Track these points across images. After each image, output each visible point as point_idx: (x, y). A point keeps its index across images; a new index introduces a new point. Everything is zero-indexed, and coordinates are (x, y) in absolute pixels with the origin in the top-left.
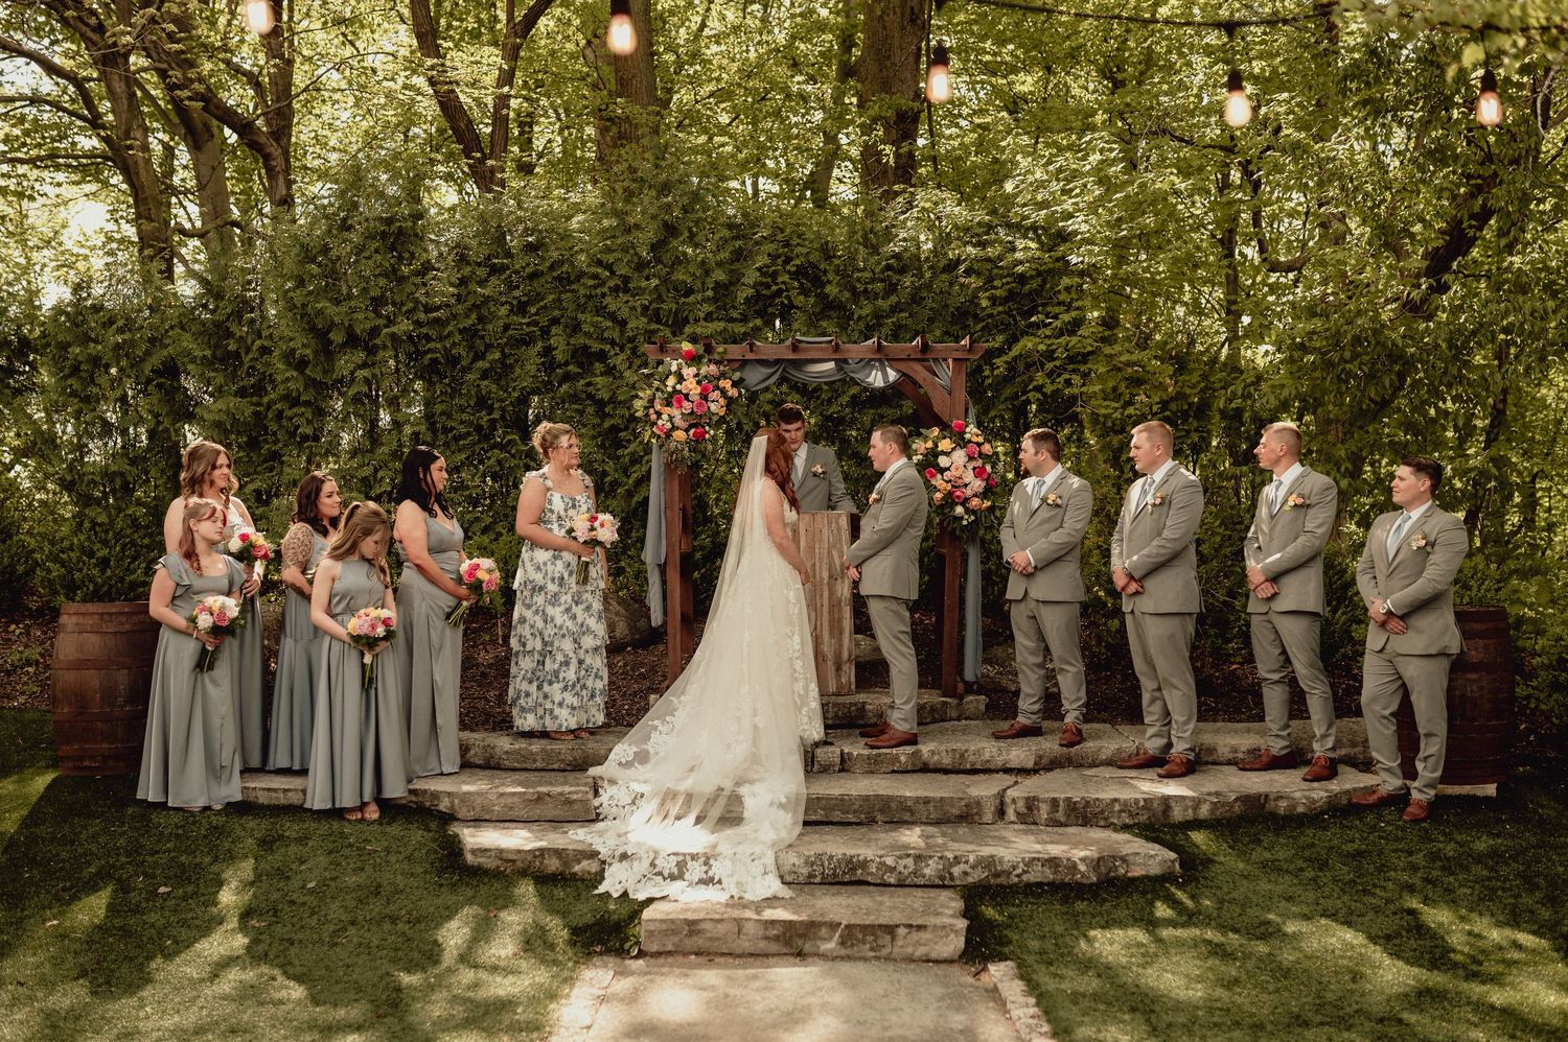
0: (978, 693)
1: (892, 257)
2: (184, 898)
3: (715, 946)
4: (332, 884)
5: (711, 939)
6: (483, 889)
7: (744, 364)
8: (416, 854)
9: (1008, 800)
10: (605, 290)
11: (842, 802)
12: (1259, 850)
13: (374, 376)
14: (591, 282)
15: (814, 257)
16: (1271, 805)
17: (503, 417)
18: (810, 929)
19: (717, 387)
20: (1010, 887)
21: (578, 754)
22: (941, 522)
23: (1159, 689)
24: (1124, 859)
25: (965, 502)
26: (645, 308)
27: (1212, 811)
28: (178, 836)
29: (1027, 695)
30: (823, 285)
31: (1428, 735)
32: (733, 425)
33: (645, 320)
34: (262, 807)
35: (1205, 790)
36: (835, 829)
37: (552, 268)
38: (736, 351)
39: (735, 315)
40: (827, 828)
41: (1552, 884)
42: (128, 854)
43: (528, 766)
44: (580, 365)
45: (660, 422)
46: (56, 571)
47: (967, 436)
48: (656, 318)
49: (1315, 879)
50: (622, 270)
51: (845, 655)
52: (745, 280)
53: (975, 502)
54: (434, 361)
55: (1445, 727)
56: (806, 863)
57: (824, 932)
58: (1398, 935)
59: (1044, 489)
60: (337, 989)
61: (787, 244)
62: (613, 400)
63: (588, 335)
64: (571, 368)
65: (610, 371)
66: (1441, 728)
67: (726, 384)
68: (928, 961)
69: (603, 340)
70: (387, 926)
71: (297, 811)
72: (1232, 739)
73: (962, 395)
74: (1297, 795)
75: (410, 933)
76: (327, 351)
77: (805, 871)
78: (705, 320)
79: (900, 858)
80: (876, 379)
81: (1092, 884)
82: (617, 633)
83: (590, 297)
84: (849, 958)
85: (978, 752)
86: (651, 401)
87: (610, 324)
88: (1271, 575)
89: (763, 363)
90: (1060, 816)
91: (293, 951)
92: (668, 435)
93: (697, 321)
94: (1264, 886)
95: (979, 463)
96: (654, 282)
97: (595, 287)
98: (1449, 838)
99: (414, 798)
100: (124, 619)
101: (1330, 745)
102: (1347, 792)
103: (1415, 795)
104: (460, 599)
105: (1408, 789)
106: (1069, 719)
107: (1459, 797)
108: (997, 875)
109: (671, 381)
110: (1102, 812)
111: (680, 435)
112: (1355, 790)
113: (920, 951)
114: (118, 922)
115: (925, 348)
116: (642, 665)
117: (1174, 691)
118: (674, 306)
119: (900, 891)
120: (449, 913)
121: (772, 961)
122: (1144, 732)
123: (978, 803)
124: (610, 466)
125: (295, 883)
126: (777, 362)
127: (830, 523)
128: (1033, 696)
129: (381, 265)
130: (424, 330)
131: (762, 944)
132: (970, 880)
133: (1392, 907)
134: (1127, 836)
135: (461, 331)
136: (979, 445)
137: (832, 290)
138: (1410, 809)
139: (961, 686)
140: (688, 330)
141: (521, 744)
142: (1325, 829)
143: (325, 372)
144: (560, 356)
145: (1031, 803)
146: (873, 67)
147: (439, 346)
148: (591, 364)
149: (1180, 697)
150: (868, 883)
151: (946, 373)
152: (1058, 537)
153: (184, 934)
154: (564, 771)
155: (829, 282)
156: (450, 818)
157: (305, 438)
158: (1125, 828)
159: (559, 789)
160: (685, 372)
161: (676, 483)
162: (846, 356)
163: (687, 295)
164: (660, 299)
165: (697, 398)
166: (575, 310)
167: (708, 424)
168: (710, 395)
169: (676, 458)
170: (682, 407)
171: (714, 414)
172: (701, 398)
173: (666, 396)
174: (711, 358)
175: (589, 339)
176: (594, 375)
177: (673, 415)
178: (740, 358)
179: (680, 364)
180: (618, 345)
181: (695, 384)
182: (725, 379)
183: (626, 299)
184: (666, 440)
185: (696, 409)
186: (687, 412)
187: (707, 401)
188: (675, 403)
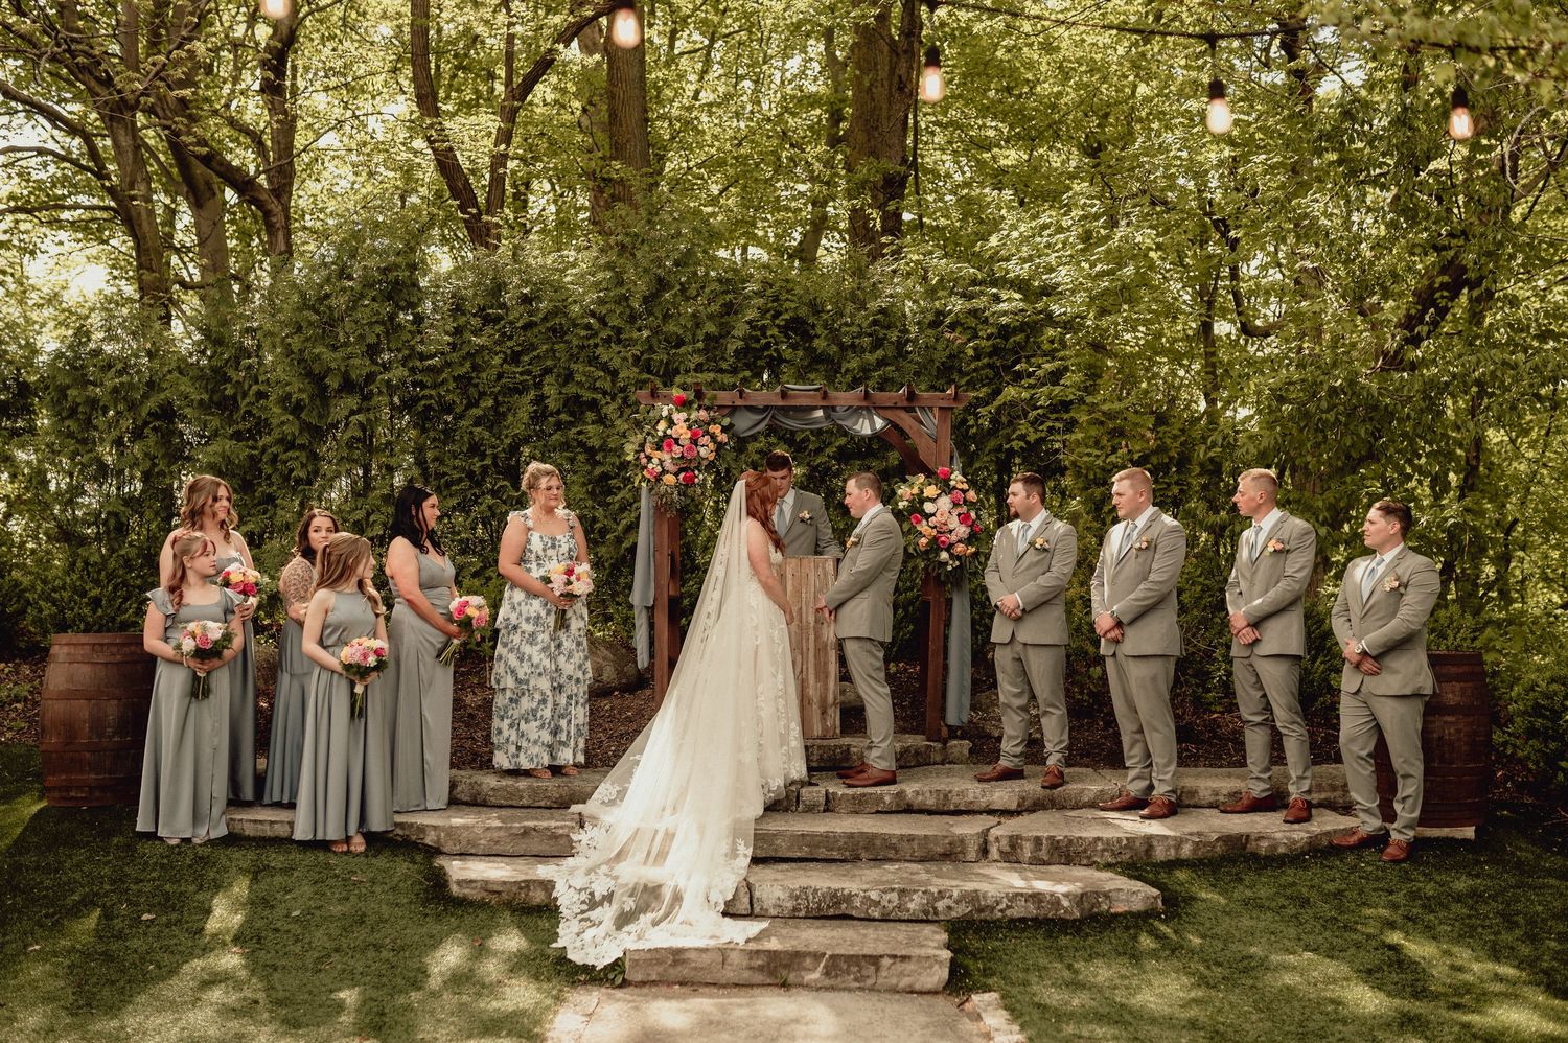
0: (962, 738)
1: (880, 312)
2: (168, 925)
3: (699, 976)
4: (317, 913)
5: (696, 968)
6: (468, 920)
7: (733, 409)
8: (401, 885)
9: (991, 839)
10: (598, 340)
11: (827, 839)
12: (1241, 888)
13: (368, 420)
14: (583, 333)
15: (803, 312)
16: (1252, 846)
17: (495, 464)
18: (794, 959)
19: (707, 432)
20: (994, 922)
21: (564, 792)
22: (926, 567)
23: (1141, 731)
24: (1107, 895)
25: (949, 547)
26: (637, 359)
27: (1194, 851)
28: (163, 866)
29: (1011, 738)
30: (811, 338)
31: (1405, 777)
32: (722, 469)
33: (636, 370)
34: (249, 839)
35: (1187, 830)
36: (819, 865)
37: (545, 319)
38: (725, 398)
39: (724, 366)
40: (812, 865)
41: (1531, 922)
42: (113, 882)
43: (514, 803)
44: (572, 414)
45: (650, 466)
46: (48, 609)
47: (952, 483)
48: (647, 368)
49: (1296, 916)
50: (614, 321)
51: (830, 699)
52: (735, 333)
53: (960, 548)
54: (428, 408)
55: (1422, 768)
56: (791, 896)
57: (808, 962)
58: (1380, 969)
59: (1030, 534)
60: (320, 1012)
61: (776, 299)
62: (603, 448)
63: (580, 384)
64: (564, 417)
65: (602, 420)
66: (1417, 769)
67: (716, 429)
68: (912, 992)
69: (595, 389)
70: (371, 954)
71: (284, 842)
72: (1211, 783)
73: (948, 443)
74: (1278, 835)
75: (394, 961)
76: (322, 395)
77: (790, 905)
78: (696, 370)
79: (885, 892)
80: (865, 427)
81: (1075, 920)
82: (605, 677)
83: (584, 347)
84: (833, 988)
85: (961, 793)
86: (642, 446)
87: (602, 374)
88: (1253, 620)
89: (751, 409)
90: (1044, 854)
91: (276, 976)
92: (658, 479)
93: (687, 371)
94: (1246, 922)
95: (964, 509)
96: (645, 333)
97: (588, 338)
98: (1429, 878)
99: (399, 831)
100: (114, 649)
101: (1306, 788)
102: (1328, 833)
103: (1395, 836)
104: (450, 636)
105: (1388, 832)
106: (1051, 761)
107: (1437, 839)
108: (981, 910)
109: (662, 426)
110: (1085, 851)
111: (669, 479)
112: (1335, 831)
113: (905, 982)
114: (100, 948)
115: (911, 396)
116: (629, 708)
117: (1155, 734)
118: (665, 357)
119: (884, 924)
120: (435, 942)
121: (756, 991)
122: (1126, 775)
123: (962, 841)
124: (600, 513)
125: (280, 911)
126: (766, 408)
127: (816, 568)
128: (1017, 737)
129: (378, 313)
130: (419, 377)
131: (746, 974)
132: (954, 914)
133: (1373, 942)
134: (1110, 874)
135: (455, 379)
136: (964, 492)
137: (820, 344)
138: (1390, 850)
139: (945, 731)
140: (678, 380)
141: (508, 782)
142: (1305, 868)
143: (321, 417)
144: (552, 404)
145: (1015, 842)
146: (861, 137)
147: (433, 392)
148: (583, 413)
149: (1161, 739)
150: (852, 918)
151: (931, 421)
152: (1044, 581)
153: (166, 958)
154: (550, 808)
155: (817, 336)
156: (437, 851)
157: (298, 481)
158: (1108, 866)
159: (545, 824)
160: (679, 417)
161: (665, 527)
162: (835, 403)
163: (678, 346)
164: (651, 349)
165: (687, 442)
166: (568, 360)
167: (697, 468)
168: (700, 440)
169: (666, 502)
170: (672, 450)
171: (703, 458)
172: (691, 442)
173: (656, 440)
174: (701, 403)
175: (581, 389)
176: (585, 424)
177: (663, 459)
178: (730, 404)
179: (671, 409)
180: (609, 394)
181: (685, 428)
182: (715, 424)
183: (618, 350)
184: (656, 484)
185: (685, 454)
186: (677, 456)
187: (697, 445)
188: (665, 447)
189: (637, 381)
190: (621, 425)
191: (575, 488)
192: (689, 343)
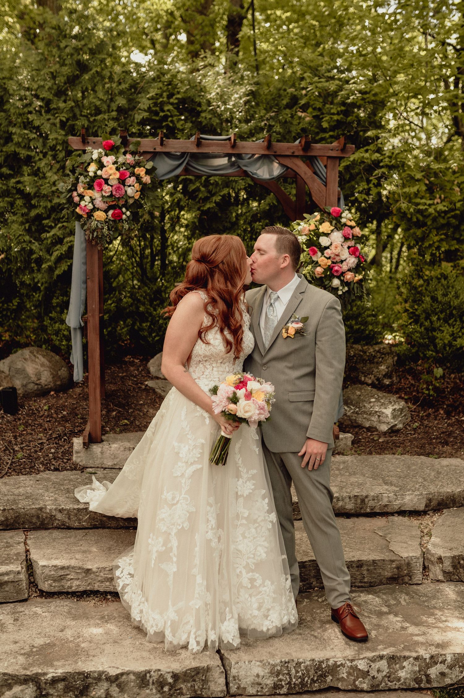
7: (156, 155)
14: (19, 104)
19: (133, 174)
25: (341, 275)
26: (63, 125)
33: (63, 133)
38: (148, 145)
44: (11, 168)
45: (83, 203)
47: (343, 220)
48: (72, 131)
50: (44, 94)
52: (141, 106)
53: (349, 276)
63: (18, 144)
65: (36, 173)
69: (30, 148)
73: (335, 188)
80: (265, 173)
87: (34, 136)
89: (168, 155)
92: (90, 214)
95: (352, 243)
109: (92, 168)
111: (100, 215)
115: (307, 147)
116: (63, 407)
118: (86, 124)
124: (35, 246)
126: (183, 154)
136: (352, 228)
148: (20, 167)
151: (322, 169)
160: (105, 160)
161: (96, 257)
162: (242, 151)
163: (96, 115)
164: (75, 117)
165: (115, 183)
166: (8, 126)
167: (123, 206)
168: (127, 180)
169: (97, 236)
170: (102, 190)
171: (130, 197)
172: (119, 182)
173: (88, 180)
174: (127, 149)
175: (18, 147)
176: (23, 175)
177: (94, 197)
178: (152, 150)
179: (100, 153)
180: (41, 152)
181: (114, 170)
182: (140, 167)
183: (49, 116)
184: (88, 220)
185: (114, 193)
186: (107, 195)
187: (124, 185)
188: (96, 187)
189: (64, 142)
190: (52, 176)
191: (15, 226)
192: (105, 112)
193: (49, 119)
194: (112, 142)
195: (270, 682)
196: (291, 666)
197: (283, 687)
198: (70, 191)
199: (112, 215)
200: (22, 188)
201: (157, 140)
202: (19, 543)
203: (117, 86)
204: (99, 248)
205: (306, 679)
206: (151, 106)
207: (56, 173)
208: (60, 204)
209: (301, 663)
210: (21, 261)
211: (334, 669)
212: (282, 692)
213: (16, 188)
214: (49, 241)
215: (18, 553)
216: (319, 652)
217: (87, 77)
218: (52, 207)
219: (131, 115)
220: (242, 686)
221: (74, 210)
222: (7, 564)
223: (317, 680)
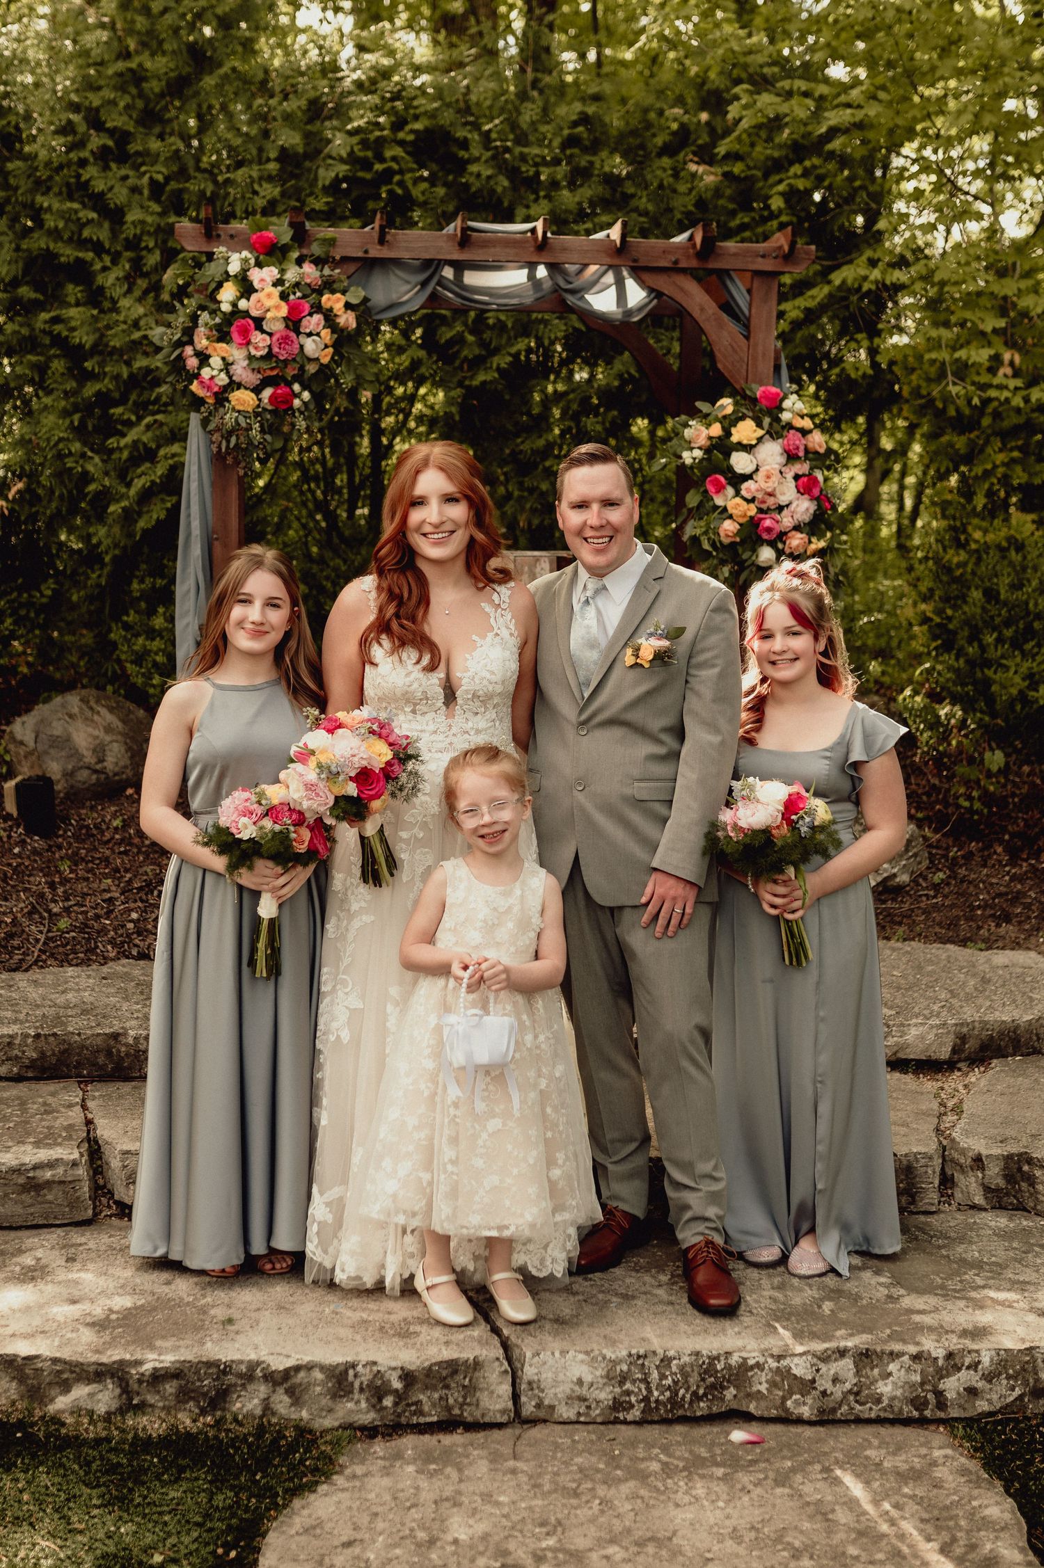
7: (368, 266)
14: (58, 143)
19: (317, 308)
21: (50, 1046)
26: (156, 189)
30: (461, 166)
33: (156, 208)
38: (351, 242)
44: (38, 287)
45: (206, 373)
48: (177, 205)
50: (116, 120)
52: (332, 149)
53: (797, 540)
63: (55, 234)
64: (25, 291)
69: (83, 243)
73: (769, 341)
77: (604, 1391)
78: (265, 212)
79: (822, 1358)
86: (188, 333)
87: (94, 215)
92: (221, 397)
95: (804, 468)
109: (228, 294)
111: (243, 399)
115: (708, 250)
118: (210, 189)
124: (95, 465)
126: (425, 263)
136: (807, 432)
148: (60, 286)
155: (477, 160)
160: (256, 275)
161: (234, 492)
162: (560, 257)
164: (183, 174)
165: (277, 327)
167: (296, 378)
168: (304, 322)
169: (237, 445)
170: (248, 343)
171: (310, 360)
172: (287, 327)
173: (218, 320)
174: (305, 251)
175: (55, 241)
176: (65, 304)
177: (230, 360)
178: (360, 254)
179: (246, 260)
180: (108, 252)
181: (276, 299)
182: (333, 292)
183: (123, 172)
184: (216, 410)
185: (276, 350)
186: (259, 354)
187: (298, 333)
188: (235, 335)
189: (159, 229)
190: (131, 307)
191: (50, 420)
192: (251, 162)
193: (125, 178)
194: (272, 235)
195: (605, 1395)
196: (652, 1364)
197: (632, 1406)
198: (180, 344)
199: (272, 399)
200: (65, 333)
201: (372, 230)
202: (70, 1106)
203: (280, 103)
204: (241, 472)
205: (682, 1392)
206: (356, 149)
207: (140, 300)
208: (148, 371)
209: (670, 1360)
210: (61, 496)
211: (741, 1374)
212: (630, 1418)
213: (50, 333)
214: (125, 455)
215: (70, 1128)
216: (711, 1338)
217: (209, 81)
218: (131, 375)
219: (309, 170)
220: (546, 1402)
221: (186, 387)
222: (49, 1146)
223: (705, 1395)
